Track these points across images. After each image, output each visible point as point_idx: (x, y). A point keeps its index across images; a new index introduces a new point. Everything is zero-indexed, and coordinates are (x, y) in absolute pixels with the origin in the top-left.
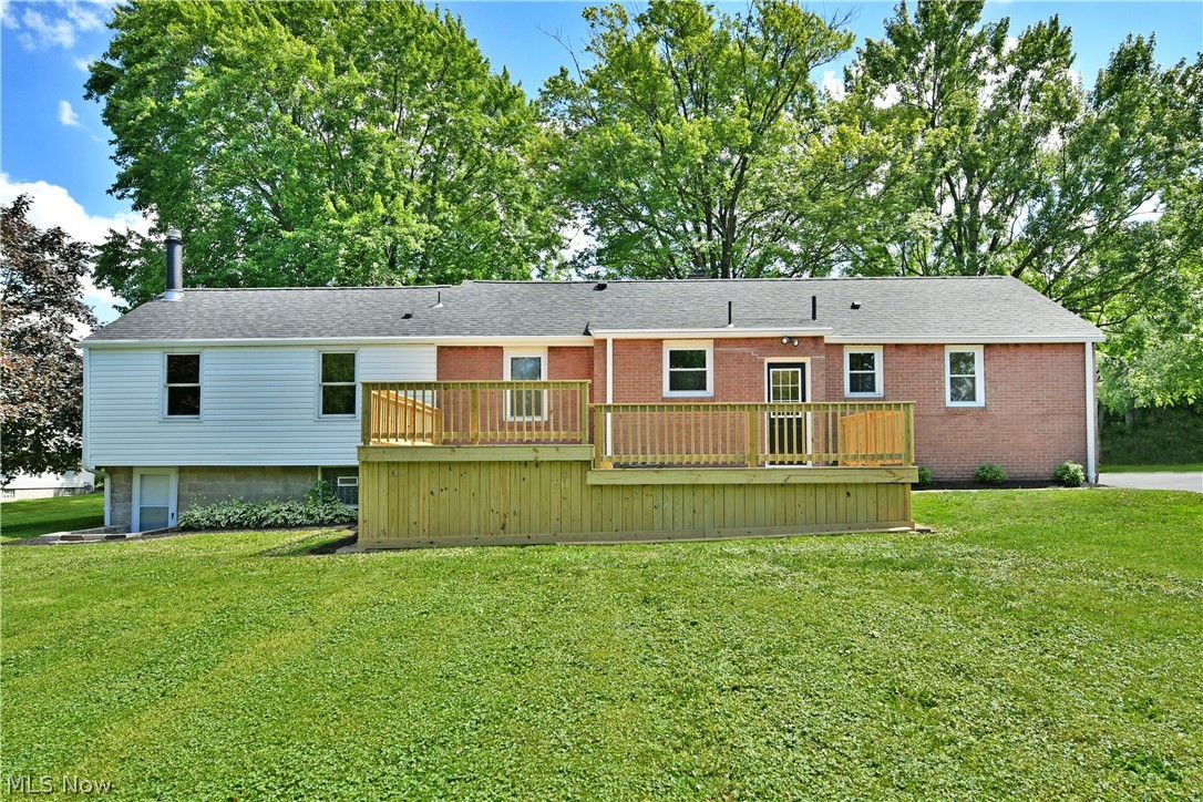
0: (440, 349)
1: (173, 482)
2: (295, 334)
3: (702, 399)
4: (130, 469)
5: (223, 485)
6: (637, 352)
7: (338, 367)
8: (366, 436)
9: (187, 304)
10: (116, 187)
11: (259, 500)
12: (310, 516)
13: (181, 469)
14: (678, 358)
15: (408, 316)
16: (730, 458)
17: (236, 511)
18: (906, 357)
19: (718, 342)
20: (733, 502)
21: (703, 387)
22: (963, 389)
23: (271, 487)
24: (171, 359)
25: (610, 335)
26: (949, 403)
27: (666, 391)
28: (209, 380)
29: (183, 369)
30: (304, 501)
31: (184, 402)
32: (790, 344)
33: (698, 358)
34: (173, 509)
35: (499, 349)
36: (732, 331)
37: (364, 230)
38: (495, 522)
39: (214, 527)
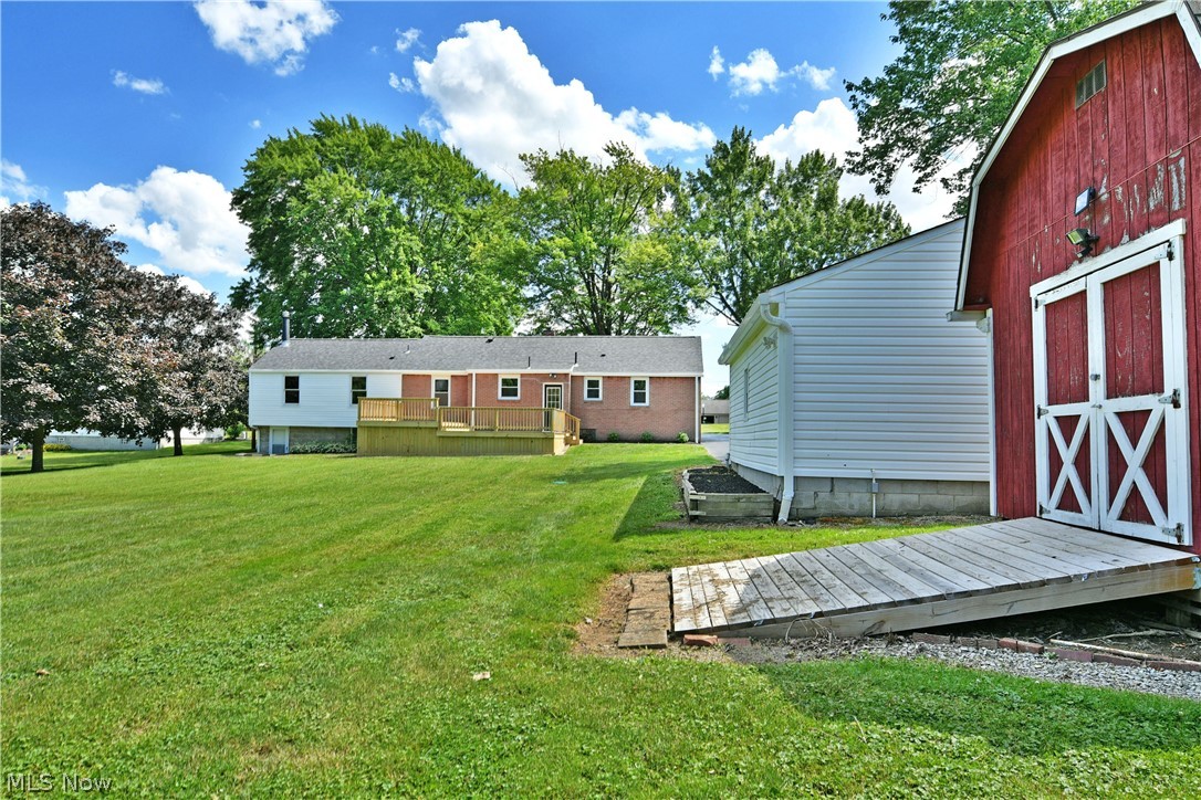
0: (403, 376)
1: (287, 433)
2: (340, 367)
3: (514, 401)
4: (268, 428)
5: (309, 435)
6: (487, 380)
7: (359, 384)
8: (359, 417)
9: (292, 349)
10: (249, 266)
11: (325, 442)
12: (346, 449)
13: (291, 427)
14: (505, 382)
15: (392, 358)
16: (487, 427)
17: (315, 446)
18: (612, 382)
19: (522, 375)
20: (491, 444)
21: (516, 395)
22: (640, 398)
23: (330, 437)
24: (286, 378)
25: (474, 372)
26: (632, 404)
27: (500, 396)
28: (304, 388)
29: (292, 383)
30: (344, 443)
31: (292, 398)
32: (553, 377)
33: (514, 382)
34: (287, 445)
35: (429, 376)
36: (529, 371)
37: (388, 288)
38: (405, 448)
39: (306, 452)
